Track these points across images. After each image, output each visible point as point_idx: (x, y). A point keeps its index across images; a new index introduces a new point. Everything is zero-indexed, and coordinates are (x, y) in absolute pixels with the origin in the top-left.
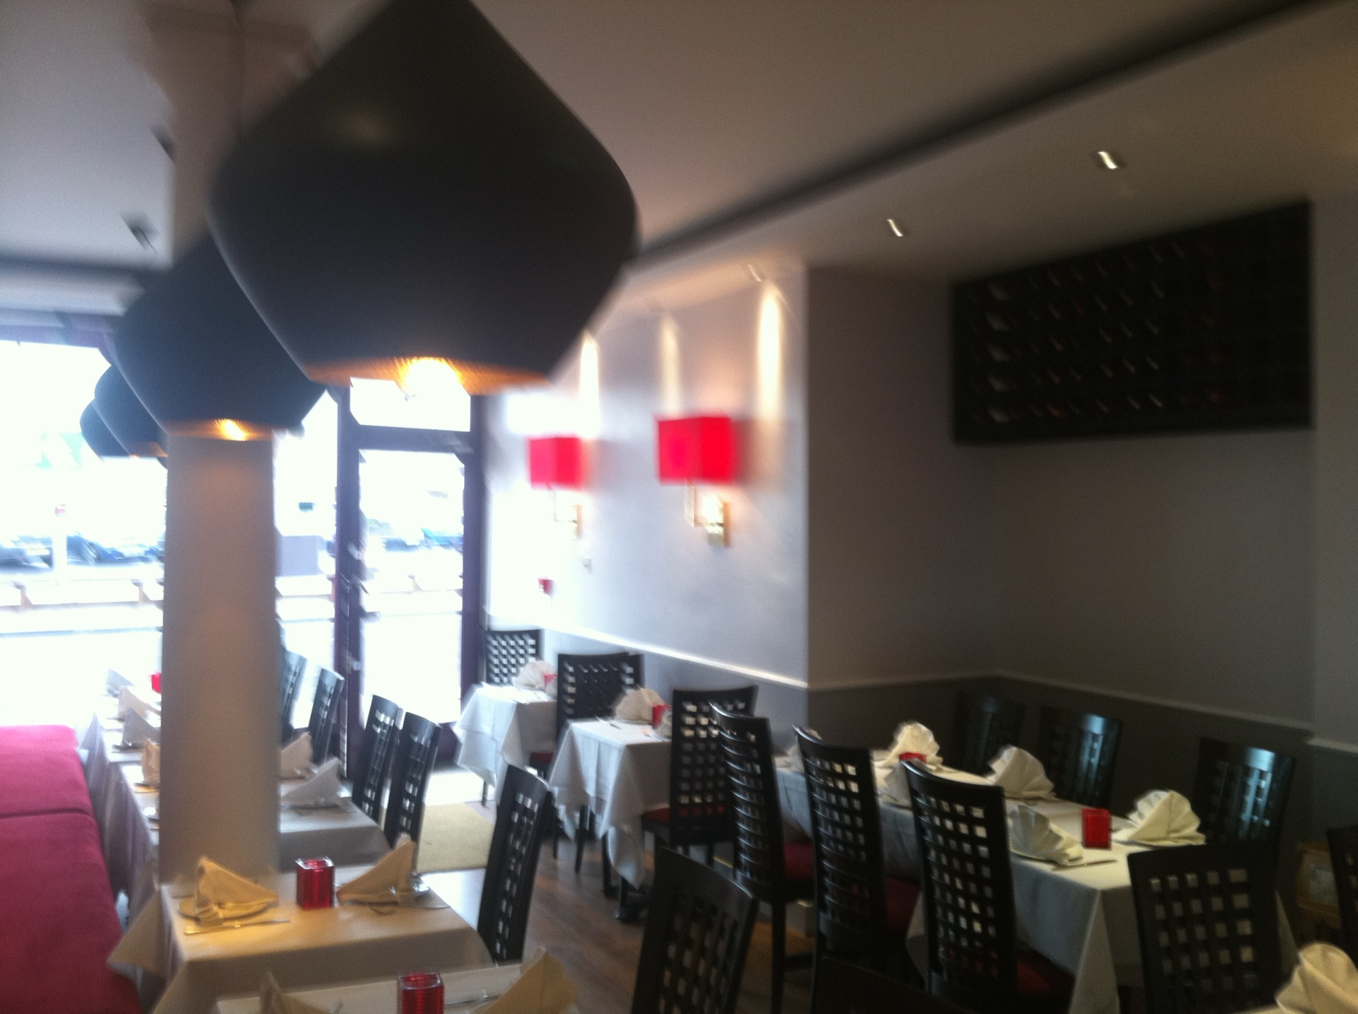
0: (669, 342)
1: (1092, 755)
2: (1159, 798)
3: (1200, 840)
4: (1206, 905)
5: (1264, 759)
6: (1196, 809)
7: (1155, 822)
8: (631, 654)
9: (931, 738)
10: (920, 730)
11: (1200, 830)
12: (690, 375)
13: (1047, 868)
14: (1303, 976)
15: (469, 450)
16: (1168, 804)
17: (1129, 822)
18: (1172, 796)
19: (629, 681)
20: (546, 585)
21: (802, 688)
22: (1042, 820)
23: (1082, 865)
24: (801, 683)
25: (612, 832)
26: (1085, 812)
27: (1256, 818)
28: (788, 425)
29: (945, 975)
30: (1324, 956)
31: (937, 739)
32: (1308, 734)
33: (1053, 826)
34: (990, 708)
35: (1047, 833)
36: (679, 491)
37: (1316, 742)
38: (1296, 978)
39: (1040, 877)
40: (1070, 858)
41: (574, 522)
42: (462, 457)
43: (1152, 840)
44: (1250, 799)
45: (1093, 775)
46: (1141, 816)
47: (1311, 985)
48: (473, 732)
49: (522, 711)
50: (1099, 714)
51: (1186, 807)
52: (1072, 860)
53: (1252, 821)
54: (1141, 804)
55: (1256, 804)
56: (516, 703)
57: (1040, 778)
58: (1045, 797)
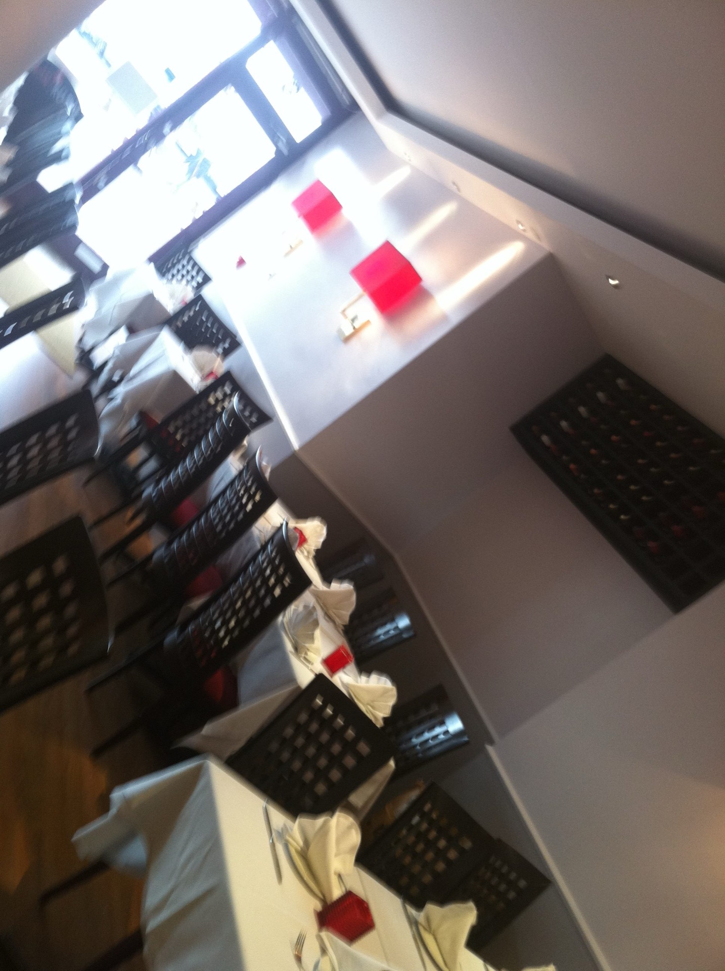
0: (443, 213)
1: (383, 632)
2: (385, 683)
3: (379, 724)
4: (330, 742)
5: (455, 725)
6: (395, 709)
7: (368, 691)
8: (237, 339)
9: (322, 540)
10: (322, 530)
11: (385, 719)
12: (430, 242)
13: (289, 647)
14: (325, 824)
15: (285, 151)
16: (386, 691)
17: (359, 678)
18: (392, 690)
19: (220, 350)
20: (241, 262)
21: (293, 447)
22: (316, 624)
23: (308, 667)
24: (296, 444)
25: (118, 401)
26: (342, 647)
27: (418, 747)
28: (444, 318)
29: (180, 639)
30: (349, 828)
31: (324, 543)
32: (492, 742)
33: (318, 633)
34: (367, 560)
35: (310, 633)
36: (355, 288)
37: (490, 749)
38: (320, 821)
39: (280, 646)
40: (307, 657)
41: (291, 247)
42: (278, 152)
43: (355, 696)
44: (427, 735)
45: (373, 643)
46: (367, 682)
47: (324, 831)
48: (117, 281)
49: (149, 300)
50: (411, 620)
51: (392, 701)
52: (305, 659)
53: (415, 746)
54: (374, 677)
55: (427, 741)
56: (151, 292)
57: (346, 613)
58: (337, 623)
